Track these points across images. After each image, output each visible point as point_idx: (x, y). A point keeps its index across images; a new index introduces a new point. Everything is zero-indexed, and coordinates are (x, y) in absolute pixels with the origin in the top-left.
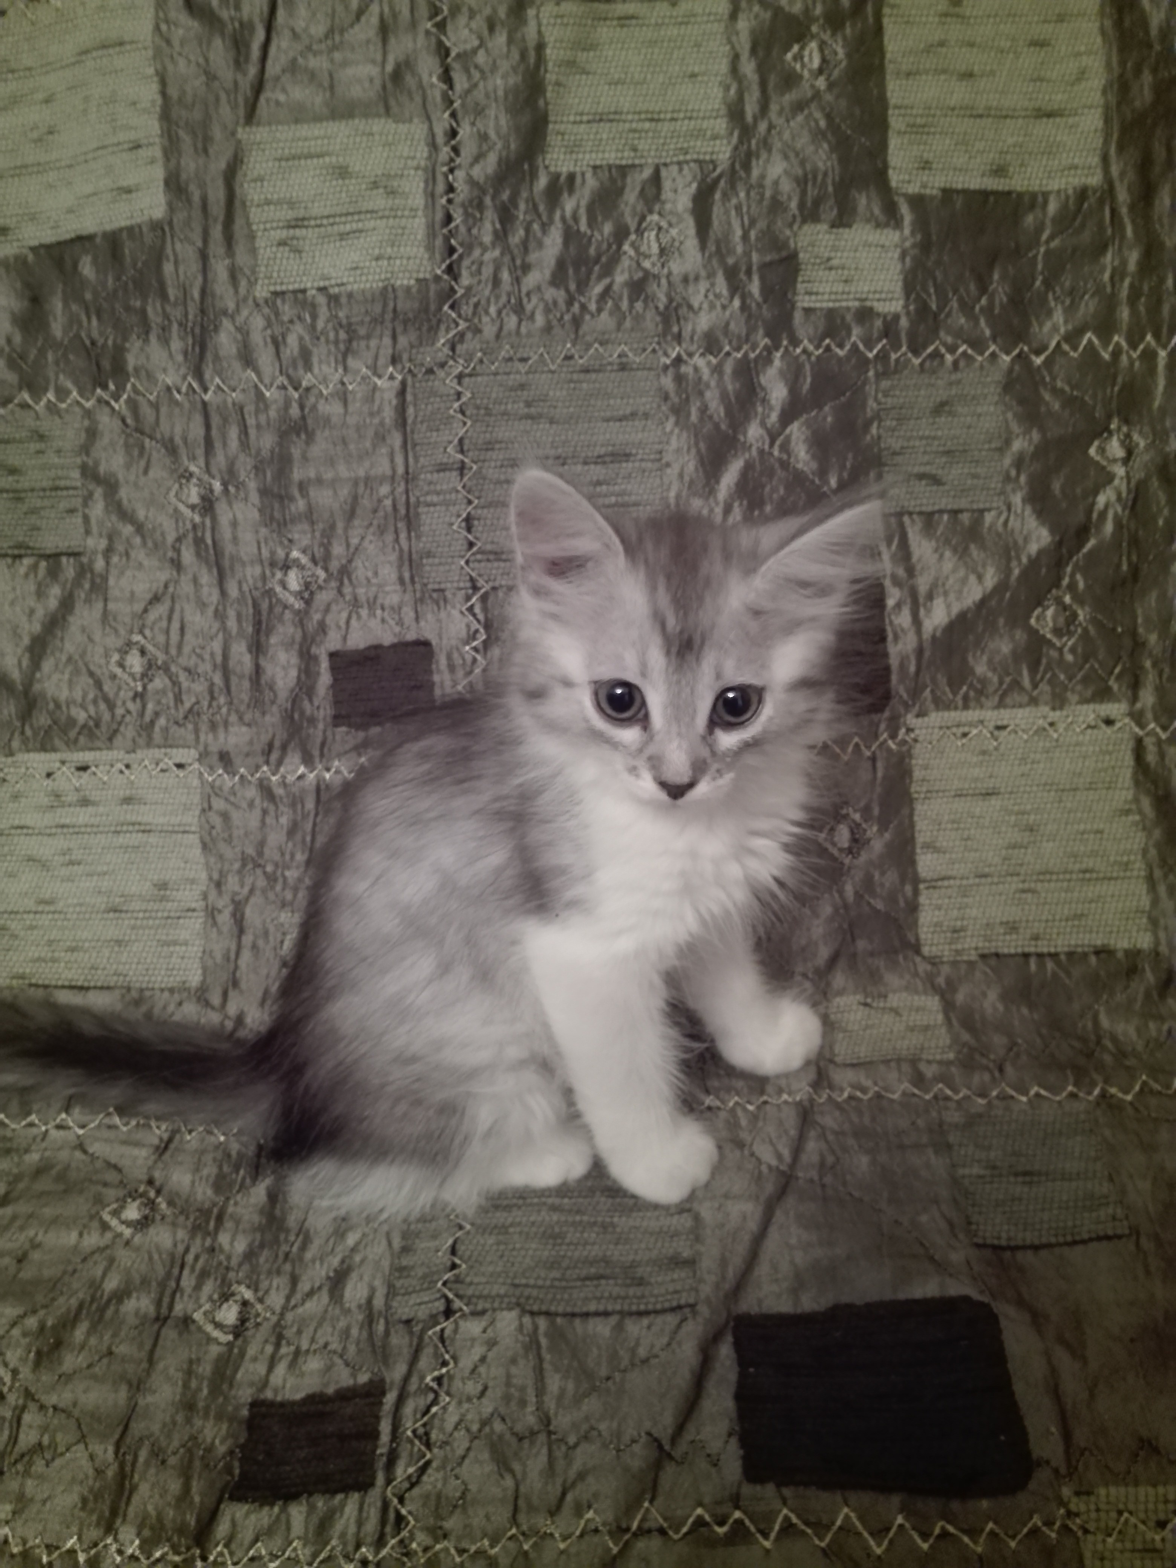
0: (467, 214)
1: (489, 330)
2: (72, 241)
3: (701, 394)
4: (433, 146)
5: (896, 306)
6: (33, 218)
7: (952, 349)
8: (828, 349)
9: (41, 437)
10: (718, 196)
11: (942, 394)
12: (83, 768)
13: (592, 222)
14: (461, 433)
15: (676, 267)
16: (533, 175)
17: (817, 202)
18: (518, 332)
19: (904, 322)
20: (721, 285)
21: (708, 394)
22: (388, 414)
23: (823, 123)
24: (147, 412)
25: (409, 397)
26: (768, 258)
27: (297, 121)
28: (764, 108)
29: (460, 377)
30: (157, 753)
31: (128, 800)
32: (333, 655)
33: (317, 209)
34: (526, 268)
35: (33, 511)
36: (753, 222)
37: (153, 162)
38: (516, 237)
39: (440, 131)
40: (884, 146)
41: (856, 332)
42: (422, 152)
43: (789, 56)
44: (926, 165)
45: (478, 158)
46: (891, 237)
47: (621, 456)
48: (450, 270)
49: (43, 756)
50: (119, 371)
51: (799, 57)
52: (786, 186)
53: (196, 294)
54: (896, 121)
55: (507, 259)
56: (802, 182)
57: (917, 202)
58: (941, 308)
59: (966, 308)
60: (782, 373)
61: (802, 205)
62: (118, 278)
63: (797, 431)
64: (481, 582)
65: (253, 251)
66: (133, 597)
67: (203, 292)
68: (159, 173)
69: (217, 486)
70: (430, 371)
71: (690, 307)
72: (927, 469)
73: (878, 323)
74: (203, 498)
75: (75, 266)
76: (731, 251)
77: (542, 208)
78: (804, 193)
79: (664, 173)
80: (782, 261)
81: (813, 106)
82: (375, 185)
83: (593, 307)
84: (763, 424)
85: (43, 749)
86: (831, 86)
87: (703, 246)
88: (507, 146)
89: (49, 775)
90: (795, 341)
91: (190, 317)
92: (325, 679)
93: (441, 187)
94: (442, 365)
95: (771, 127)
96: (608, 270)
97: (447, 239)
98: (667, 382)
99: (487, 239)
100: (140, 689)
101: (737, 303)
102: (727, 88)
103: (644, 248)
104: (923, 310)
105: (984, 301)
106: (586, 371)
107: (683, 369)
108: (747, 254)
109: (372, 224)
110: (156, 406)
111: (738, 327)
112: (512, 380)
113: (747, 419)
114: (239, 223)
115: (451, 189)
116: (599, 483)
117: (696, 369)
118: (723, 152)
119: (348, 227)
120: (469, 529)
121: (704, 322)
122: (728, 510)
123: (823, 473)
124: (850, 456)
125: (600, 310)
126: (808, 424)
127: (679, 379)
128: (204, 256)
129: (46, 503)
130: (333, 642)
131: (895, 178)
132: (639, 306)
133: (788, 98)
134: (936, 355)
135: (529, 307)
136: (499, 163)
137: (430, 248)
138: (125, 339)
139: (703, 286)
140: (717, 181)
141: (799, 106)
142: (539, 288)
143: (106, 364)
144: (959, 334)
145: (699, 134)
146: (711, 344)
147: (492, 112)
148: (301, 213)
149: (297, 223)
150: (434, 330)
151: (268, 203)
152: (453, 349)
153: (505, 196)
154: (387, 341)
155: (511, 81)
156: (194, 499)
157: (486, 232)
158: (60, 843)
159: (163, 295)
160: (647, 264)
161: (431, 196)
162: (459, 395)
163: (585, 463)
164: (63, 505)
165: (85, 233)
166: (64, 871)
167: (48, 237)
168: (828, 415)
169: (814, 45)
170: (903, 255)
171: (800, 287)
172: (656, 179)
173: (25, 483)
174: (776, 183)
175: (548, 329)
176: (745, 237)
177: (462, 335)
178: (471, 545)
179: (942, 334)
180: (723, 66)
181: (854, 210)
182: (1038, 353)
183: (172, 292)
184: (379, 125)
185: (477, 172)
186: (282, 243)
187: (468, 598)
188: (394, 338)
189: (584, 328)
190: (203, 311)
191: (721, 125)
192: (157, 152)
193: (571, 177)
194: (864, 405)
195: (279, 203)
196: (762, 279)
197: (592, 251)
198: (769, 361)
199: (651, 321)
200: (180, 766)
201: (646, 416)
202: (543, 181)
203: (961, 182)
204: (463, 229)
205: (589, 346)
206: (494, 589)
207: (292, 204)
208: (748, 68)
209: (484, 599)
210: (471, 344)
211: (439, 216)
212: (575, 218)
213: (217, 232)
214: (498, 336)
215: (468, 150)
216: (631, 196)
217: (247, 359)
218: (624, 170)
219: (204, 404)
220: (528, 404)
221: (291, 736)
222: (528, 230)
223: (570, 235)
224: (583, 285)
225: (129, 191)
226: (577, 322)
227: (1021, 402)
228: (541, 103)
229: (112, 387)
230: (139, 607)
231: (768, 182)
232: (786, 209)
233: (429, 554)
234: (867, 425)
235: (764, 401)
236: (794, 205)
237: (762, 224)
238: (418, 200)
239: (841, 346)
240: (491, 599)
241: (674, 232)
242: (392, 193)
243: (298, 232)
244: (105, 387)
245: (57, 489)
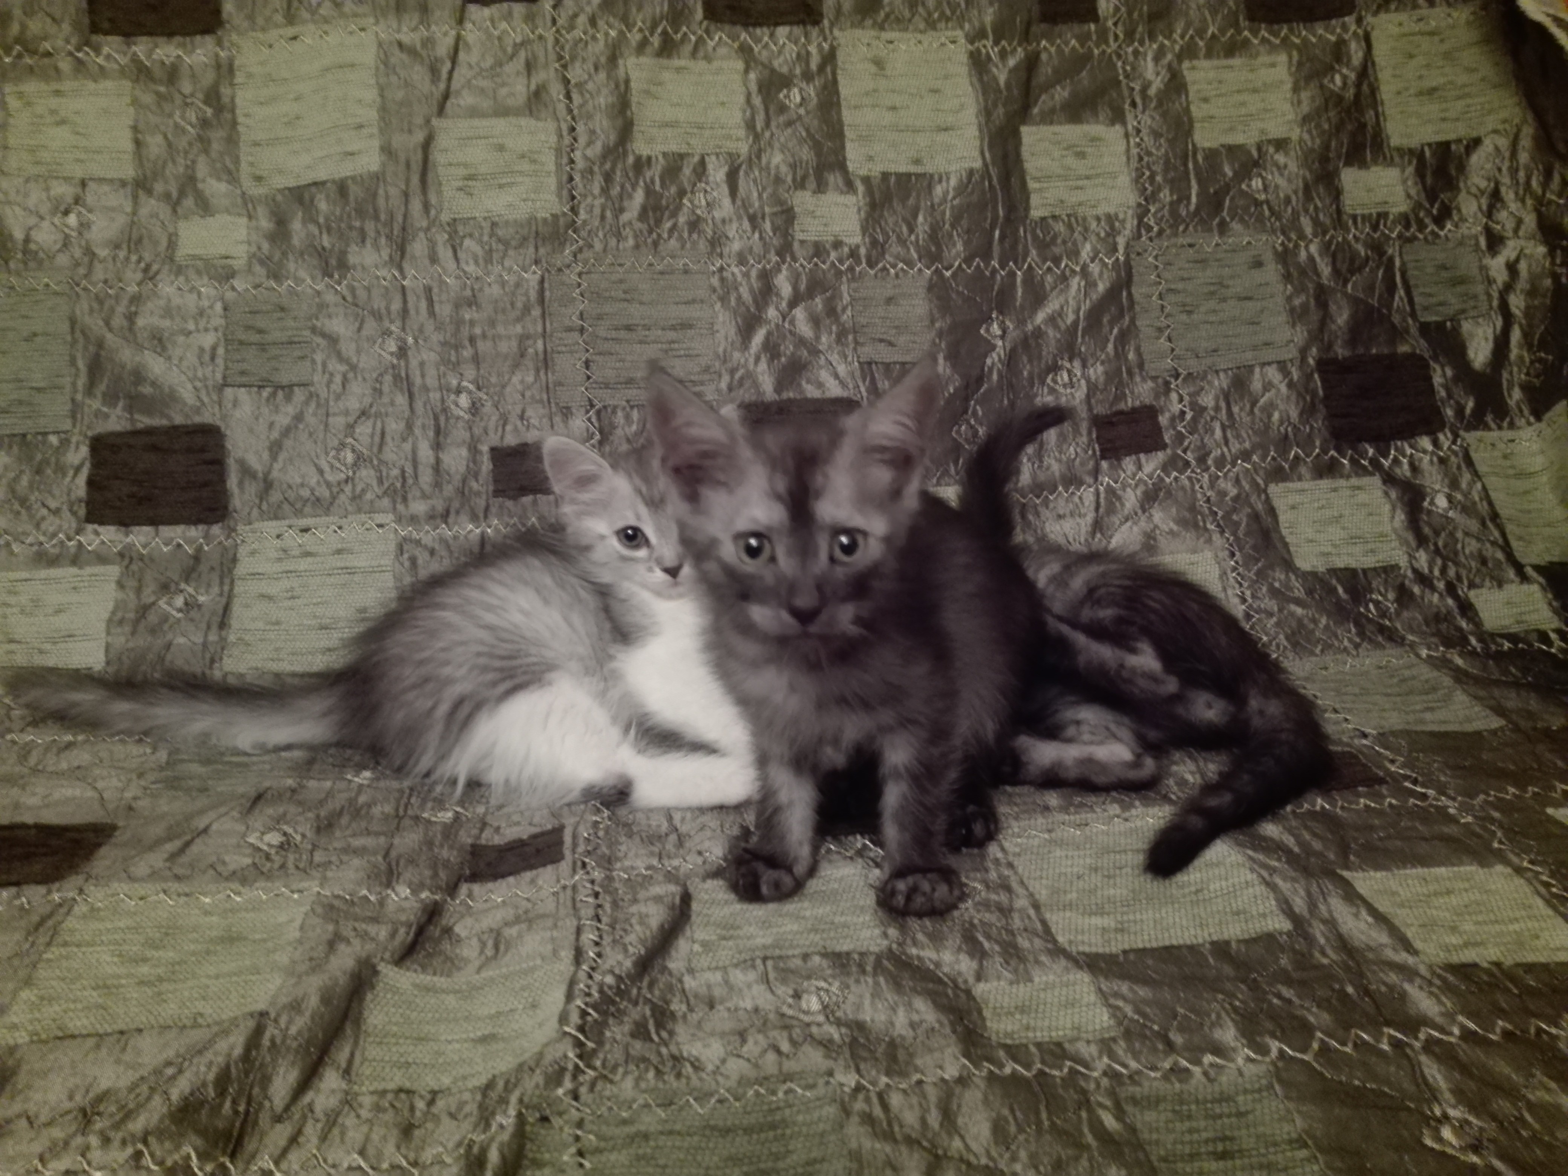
0: (583, 177)
1: (598, 246)
2: (309, 185)
3: (737, 289)
4: (561, 136)
5: (857, 239)
6: (280, 172)
7: (894, 266)
8: (816, 265)
9: (282, 309)
10: (742, 173)
11: (890, 292)
12: (305, 530)
13: (663, 184)
14: (581, 307)
15: (717, 214)
16: (625, 154)
17: (804, 178)
18: (618, 249)
19: (863, 251)
20: (746, 224)
21: (741, 289)
22: (533, 295)
23: (804, 134)
24: (362, 294)
25: (546, 285)
26: (775, 209)
27: (471, 117)
28: (768, 124)
29: (580, 275)
30: (363, 517)
31: (339, 552)
32: (493, 450)
33: (483, 169)
34: (622, 210)
35: (276, 357)
36: (764, 189)
37: (371, 136)
38: (615, 191)
39: (564, 127)
40: (843, 147)
41: (833, 255)
42: (553, 139)
43: (781, 96)
44: (871, 158)
45: (590, 143)
46: (850, 199)
47: (685, 326)
48: (573, 209)
49: (274, 523)
50: (343, 266)
51: (787, 96)
52: (784, 169)
53: (400, 219)
54: (849, 133)
55: (609, 203)
56: (793, 167)
57: (866, 180)
58: (886, 242)
59: (902, 242)
60: (787, 278)
61: (794, 180)
62: (343, 209)
63: (799, 313)
64: (596, 402)
65: (439, 193)
66: (347, 413)
67: (405, 216)
68: (376, 143)
69: (410, 340)
70: (560, 270)
71: (727, 238)
72: (885, 337)
73: (846, 250)
74: (400, 348)
75: (312, 201)
76: (751, 205)
77: (631, 174)
78: (795, 174)
79: (707, 158)
80: (783, 212)
81: (798, 124)
82: (523, 156)
83: (665, 236)
84: (777, 309)
85: (276, 518)
86: (808, 113)
87: (734, 201)
88: (608, 137)
89: (278, 536)
90: (794, 259)
91: (395, 233)
92: (486, 465)
93: (565, 160)
94: (568, 266)
95: (772, 135)
96: (674, 215)
97: (570, 191)
98: (715, 281)
99: (597, 191)
100: (351, 474)
101: (757, 235)
102: (744, 112)
103: (696, 202)
104: (874, 243)
105: (913, 238)
106: (662, 273)
107: (725, 274)
108: (762, 207)
109: (520, 179)
110: (368, 289)
111: (758, 248)
112: (614, 277)
113: (767, 304)
114: (430, 176)
115: (572, 161)
116: (673, 342)
117: (733, 274)
118: (744, 148)
119: (504, 181)
120: (587, 368)
121: (736, 246)
122: (757, 359)
123: (818, 338)
124: (834, 328)
125: (670, 237)
126: (806, 309)
127: (722, 280)
128: (406, 195)
129: (284, 352)
130: (494, 439)
131: (851, 166)
132: (695, 236)
133: (782, 119)
134: (884, 269)
135: (624, 234)
136: (603, 146)
137: (559, 196)
138: (348, 245)
139: (735, 225)
140: (740, 166)
141: (789, 124)
142: (630, 223)
143: (333, 262)
144: (897, 257)
145: (729, 137)
146: (742, 260)
147: (598, 117)
148: (473, 171)
149: (470, 177)
150: (562, 244)
151: (451, 165)
152: (575, 256)
153: (608, 166)
154: (532, 249)
155: (610, 100)
156: (393, 348)
157: (596, 187)
158: (285, 584)
159: (377, 218)
160: (699, 212)
161: (558, 166)
162: (579, 285)
163: (663, 329)
164: (297, 353)
165: (318, 180)
166: (290, 603)
167: (292, 183)
168: (819, 302)
169: (796, 90)
170: (859, 210)
171: (797, 227)
172: (702, 163)
173: (269, 338)
174: (777, 167)
175: (637, 247)
176: (760, 196)
177: (580, 250)
178: (589, 378)
179: (887, 257)
180: (742, 99)
181: (827, 184)
182: (947, 269)
183: (383, 217)
184: (524, 121)
185: (589, 152)
186: (460, 189)
187: (587, 412)
188: (537, 248)
189: (661, 248)
190: (404, 229)
191: (742, 133)
192: (375, 131)
193: (649, 158)
194: (841, 299)
195: (458, 165)
196: (772, 223)
197: (664, 202)
198: (779, 270)
199: (703, 245)
200: (380, 526)
201: (702, 301)
202: (631, 160)
203: (893, 168)
204: (580, 185)
205: (663, 259)
206: (605, 407)
207: (466, 165)
208: (757, 101)
209: (598, 413)
210: (587, 254)
211: (565, 178)
212: (653, 181)
213: (415, 180)
214: (605, 250)
215: (582, 140)
216: (687, 171)
217: (434, 259)
218: (682, 156)
219: (403, 287)
220: (625, 292)
221: (462, 505)
222: (622, 187)
223: (649, 192)
224: (658, 222)
225: (352, 154)
226: (656, 244)
227: (939, 298)
228: (629, 113)
229: (336, 276)
230: (351, 420)
231: (772, 166)
232: (784, 182)
233: (560, 384)
234: (844, 309)
235: (778, 295)
236: (789, 179)
237: (769, 190)
238: (552, 167)
239: (824, 263)
240: (603, 414)
241: (715, 194)
242: (534, 161)
243: (470, 183)
244: (331, 276)
245: (291, 343)
